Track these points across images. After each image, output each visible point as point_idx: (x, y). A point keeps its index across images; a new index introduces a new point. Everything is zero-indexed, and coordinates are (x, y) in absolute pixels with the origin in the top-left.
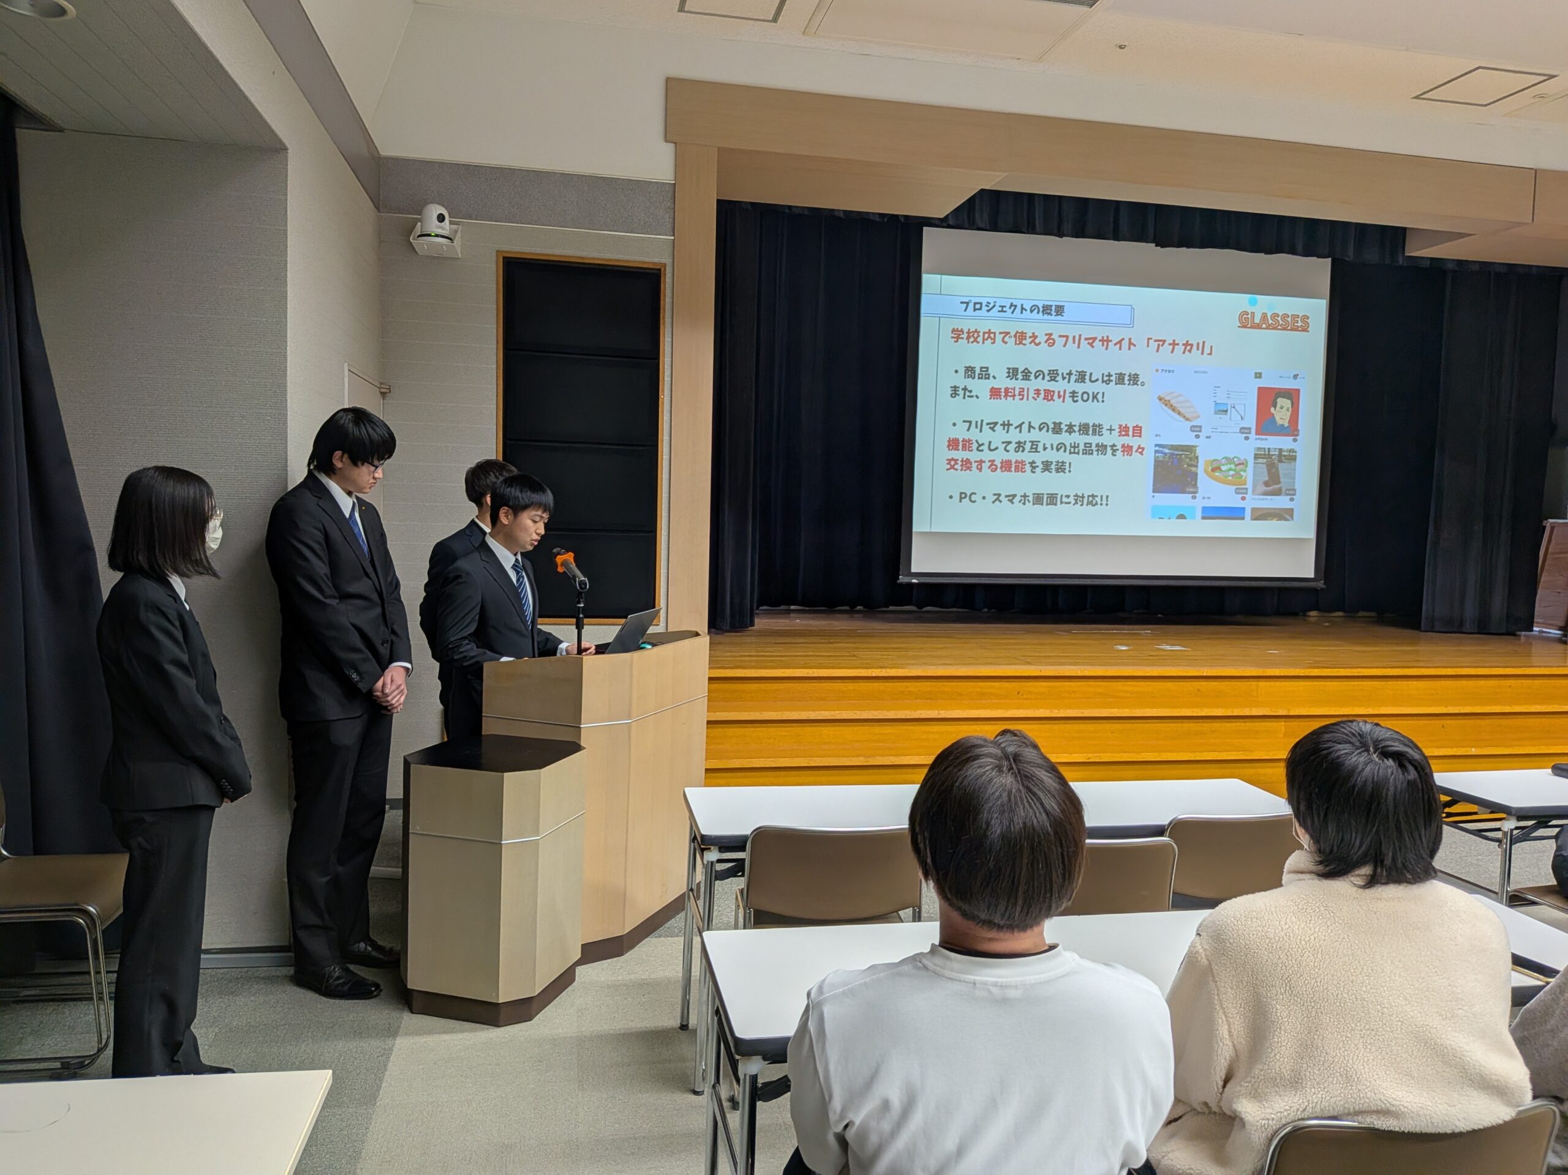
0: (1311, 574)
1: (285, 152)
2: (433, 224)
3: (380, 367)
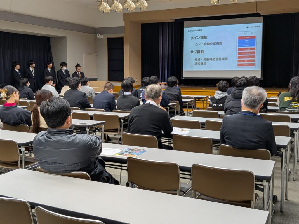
1: (66, 37)
2: (98, 36)
3: (96, 52)
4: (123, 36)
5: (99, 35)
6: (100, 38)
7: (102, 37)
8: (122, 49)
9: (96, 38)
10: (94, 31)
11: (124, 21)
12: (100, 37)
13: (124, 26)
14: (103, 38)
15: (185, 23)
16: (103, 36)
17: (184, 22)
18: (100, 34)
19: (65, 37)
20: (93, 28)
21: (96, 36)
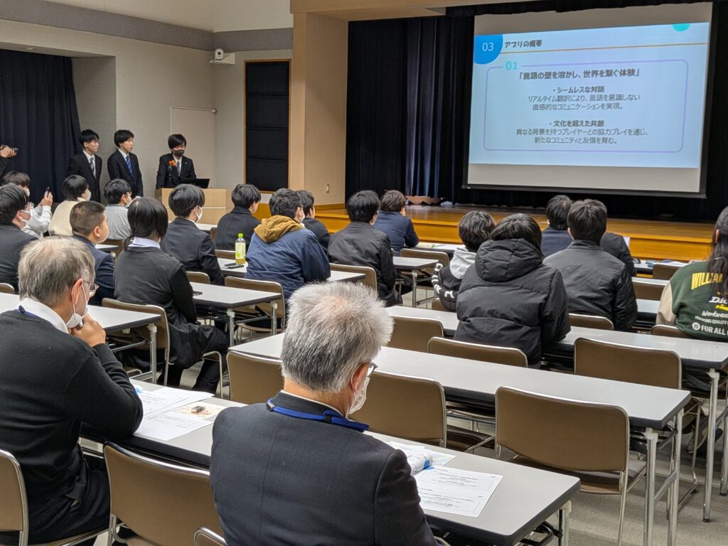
0: (697, 190)
1: (114, 57)
2: (217, 56)
3: (213, 104)
4: (289, 58)
5: (219, 53)
6: (222, 61)
7: (231, 59)
8: (286, 95)
9: (211, 62)
10: (210, 41)
11: (291, 13)
12: (224, 58)
13: (292, 29)
14: (234, 63)
15: (480, 21)
16: (233, 55)
17: (476, 17)
18: (225, 52)
19: (110, 59)
20: (208, 32)
21: (213, 57)
